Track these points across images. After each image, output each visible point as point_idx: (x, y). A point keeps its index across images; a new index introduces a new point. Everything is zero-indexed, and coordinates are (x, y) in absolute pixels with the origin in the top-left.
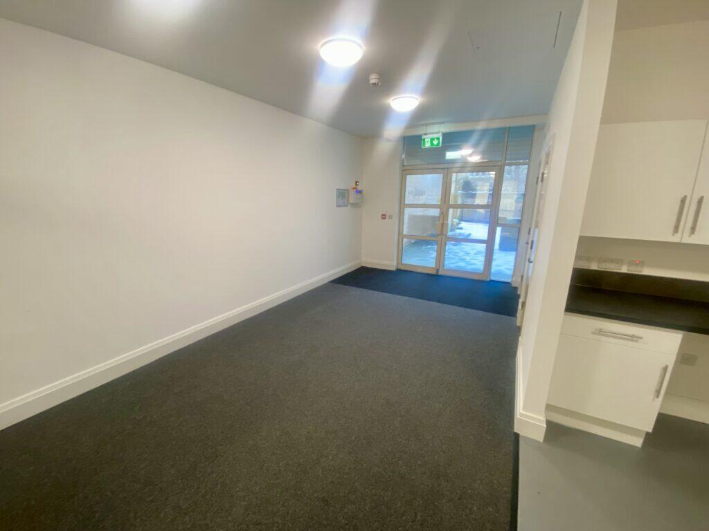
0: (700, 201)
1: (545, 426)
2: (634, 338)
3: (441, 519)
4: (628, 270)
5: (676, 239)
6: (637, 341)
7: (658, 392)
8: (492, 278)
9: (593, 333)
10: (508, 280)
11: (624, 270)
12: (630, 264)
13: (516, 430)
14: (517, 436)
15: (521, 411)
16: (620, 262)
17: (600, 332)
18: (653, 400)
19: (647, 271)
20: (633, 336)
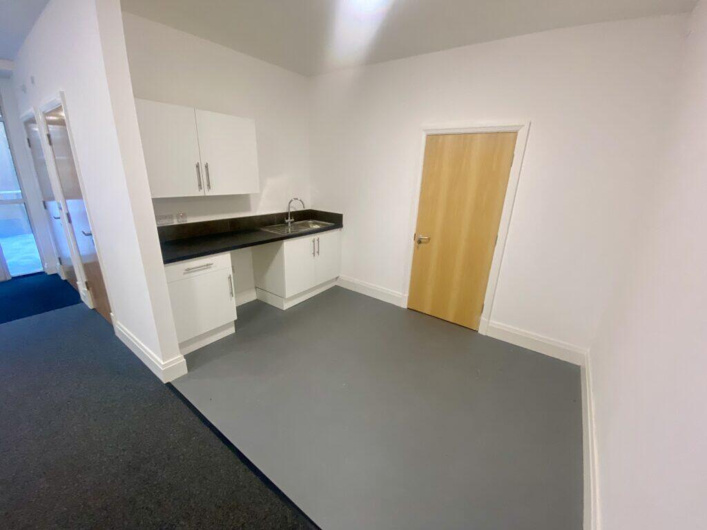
0: (207, 167)
1: (185, 360)
2: (208, 266)
3: (169, 484)
4: (178, 222)
5: (201, 194)
6: (210, 267)
7: (232, 293)
8: (14, 274)
9: (184, 274)
10: (40, 269)
11: (175, 222)
12: (178, 217)
13: (165, 382)
14: (169, 384)
15: (163, 363)
16: (171, 217)
17: (188, 271)
18: (231, 299)
19: (191, 220)
20: (207, 265)
